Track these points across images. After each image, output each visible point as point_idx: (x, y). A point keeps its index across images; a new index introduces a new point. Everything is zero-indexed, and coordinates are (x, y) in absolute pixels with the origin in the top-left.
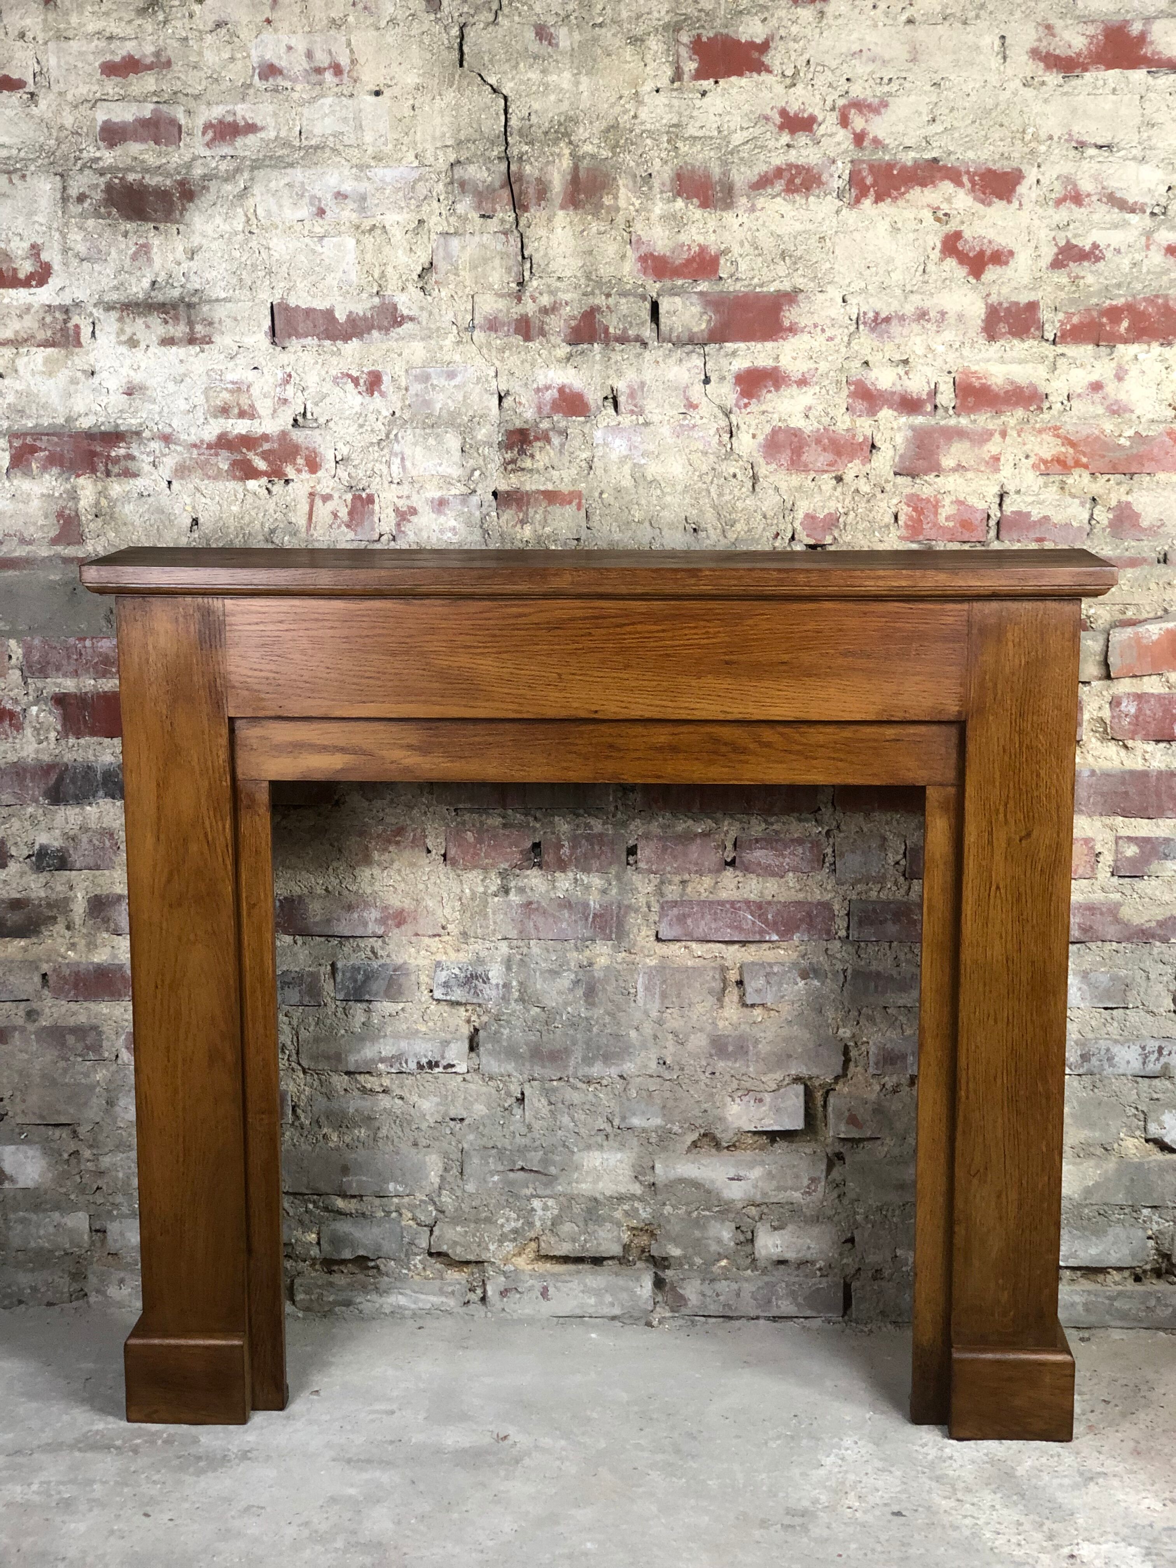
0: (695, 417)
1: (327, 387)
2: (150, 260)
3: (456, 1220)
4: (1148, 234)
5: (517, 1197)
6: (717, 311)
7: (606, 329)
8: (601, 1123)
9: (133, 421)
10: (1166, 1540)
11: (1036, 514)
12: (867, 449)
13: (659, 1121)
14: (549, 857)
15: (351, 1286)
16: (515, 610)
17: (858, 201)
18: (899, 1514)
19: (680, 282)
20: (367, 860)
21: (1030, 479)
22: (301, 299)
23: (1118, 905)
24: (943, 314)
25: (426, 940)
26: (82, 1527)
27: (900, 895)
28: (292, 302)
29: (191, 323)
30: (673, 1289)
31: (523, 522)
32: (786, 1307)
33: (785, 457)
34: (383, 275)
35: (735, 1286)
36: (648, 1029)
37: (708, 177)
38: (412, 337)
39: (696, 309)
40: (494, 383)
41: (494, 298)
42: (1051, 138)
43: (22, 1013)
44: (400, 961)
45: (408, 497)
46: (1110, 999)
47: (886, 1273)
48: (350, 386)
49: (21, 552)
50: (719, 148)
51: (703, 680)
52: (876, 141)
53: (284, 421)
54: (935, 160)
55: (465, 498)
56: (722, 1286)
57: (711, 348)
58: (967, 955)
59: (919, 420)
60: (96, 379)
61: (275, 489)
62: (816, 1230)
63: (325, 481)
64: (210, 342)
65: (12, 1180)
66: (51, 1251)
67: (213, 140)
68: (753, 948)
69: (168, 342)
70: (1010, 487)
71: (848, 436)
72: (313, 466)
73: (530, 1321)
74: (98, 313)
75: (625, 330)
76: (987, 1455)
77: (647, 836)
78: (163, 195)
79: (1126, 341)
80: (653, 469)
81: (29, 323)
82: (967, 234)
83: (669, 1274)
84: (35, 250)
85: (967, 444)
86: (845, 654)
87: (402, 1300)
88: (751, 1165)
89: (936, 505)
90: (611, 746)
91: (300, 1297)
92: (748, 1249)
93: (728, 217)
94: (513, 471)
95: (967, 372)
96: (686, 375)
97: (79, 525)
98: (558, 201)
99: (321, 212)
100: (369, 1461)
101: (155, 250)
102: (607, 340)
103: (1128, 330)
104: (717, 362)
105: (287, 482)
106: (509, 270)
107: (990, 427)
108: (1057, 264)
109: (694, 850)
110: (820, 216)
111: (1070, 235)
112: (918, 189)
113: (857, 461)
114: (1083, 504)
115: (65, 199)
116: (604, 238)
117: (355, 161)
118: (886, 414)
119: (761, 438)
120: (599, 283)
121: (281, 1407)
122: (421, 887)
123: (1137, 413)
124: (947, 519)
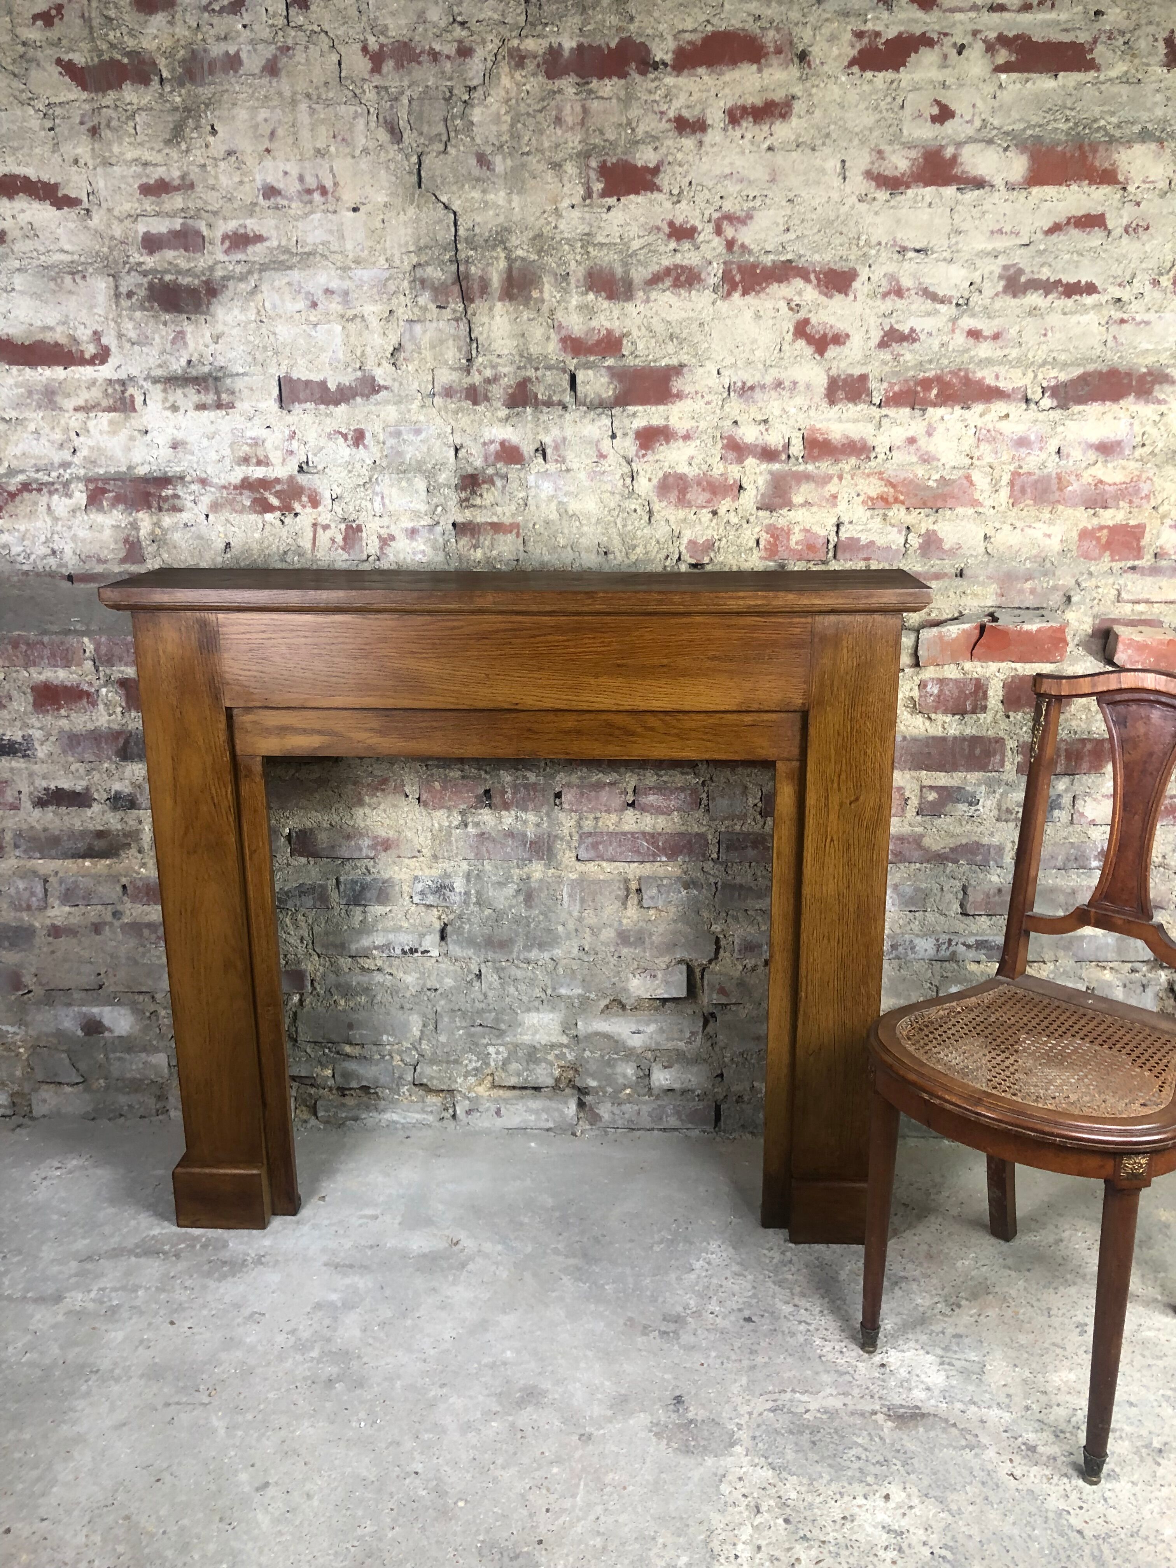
0: (605, 465)
1: (323, 442)
2: (185, 344)
3: (432, 1062)
4: (954, 320)
5: (476, 1044)
6: (620, 382)
7: (536, 395)
8: (538, 992)
9: (178, 469)
10: (955, 1348)
11: (864, 539)
12: (736, 490)
13: (580, 991)
14: (496, 800)
15: (358, 1106)
16: (450, 624)
17: (729, 294)
18: (749, 1320)
19: (592, 359)
20: (361, 803)
21: (860, 513)
22: (301, 373)
23: (922, 836)
24: (795, 383)
25: (406, 861)
26: (119, 1335)
27: (757, 828)
28: (295, 376)
29: (218, 393)
30: (591, 1109)
31: (475, 547)
32: (673, 1122)
33: (673, 496)
34: (363, 353)
35: (636, 1108)
36: (571, 926)
37: (613, 275)
38: (387, 402)
39: (605, 380)
40: (451, 439)
41: (448, 372)
42: (880, 244)
43: (109, 914)
44: (387, 876)
45: (388, 527)
46: (914, 905)
47: (746, 1098)
48: (341, 440)
49: (99, 569)
50: (621, 252)
51: (601, 680)
52: (743, 246)
53: (292, 467)
54: (790, 261)
55: (431, 527)
56: (627, 1107)
57: (616, 411)
58: (807, 890)
59: (776, 466)
60: (149, 437)
61: (286, 521)
62: (695, 1069)
63: (324, 515)
64: (233, 407)
65: (110, 1030)
66: (141, 1080)
67: (229, 248)
68: (648, 865)
69: (201, 407)
70: (845, 519)
71: (722, 479)
72: (315, 502)
73: (488, 1132)
74: (147, 385)
75: (550, 396)
76: (817, 1259)
77: (569, 785)
78: (193, 292)
79: (934, 405)
80: (573, 506)
81: (95, 394)
82: (814, 321)
83: (588, 1099)
84: (97, 336)
85: (813, 485)
86: (713, 658)
87: (395, 1117)
88: (648, 1024)
89: (788, 533)
90: (529, 730)
91: (321, 1114)
92: (646, 1081)
93: (629, 307)
94: (467, 507)
95: (813, 429)
96: (598, 432)
97: (141, 548)
98: (497, 295)
99: (314, 305)
100: (351, 1266)
101: (189, 336)
102: (537, 404)
103: (937, 396)
104: (621, 421)
105: (296, 515)
106: (460, 349)
107: (831, 472)
108: (883, 344)
109: (604, 795)
110: (700, 305)
111: (893, 321)
112: (776, 285)
113: (728, 499)
114: (900, 532)
115: (117, 295)
116: (533, 323)
117: (339, 264)
118: (751, 462)
119: (655, 481)
120: (530, 359)
121: (294, 1214)
122: (402, 822)
123: (943, 461)
124: (797, 543)
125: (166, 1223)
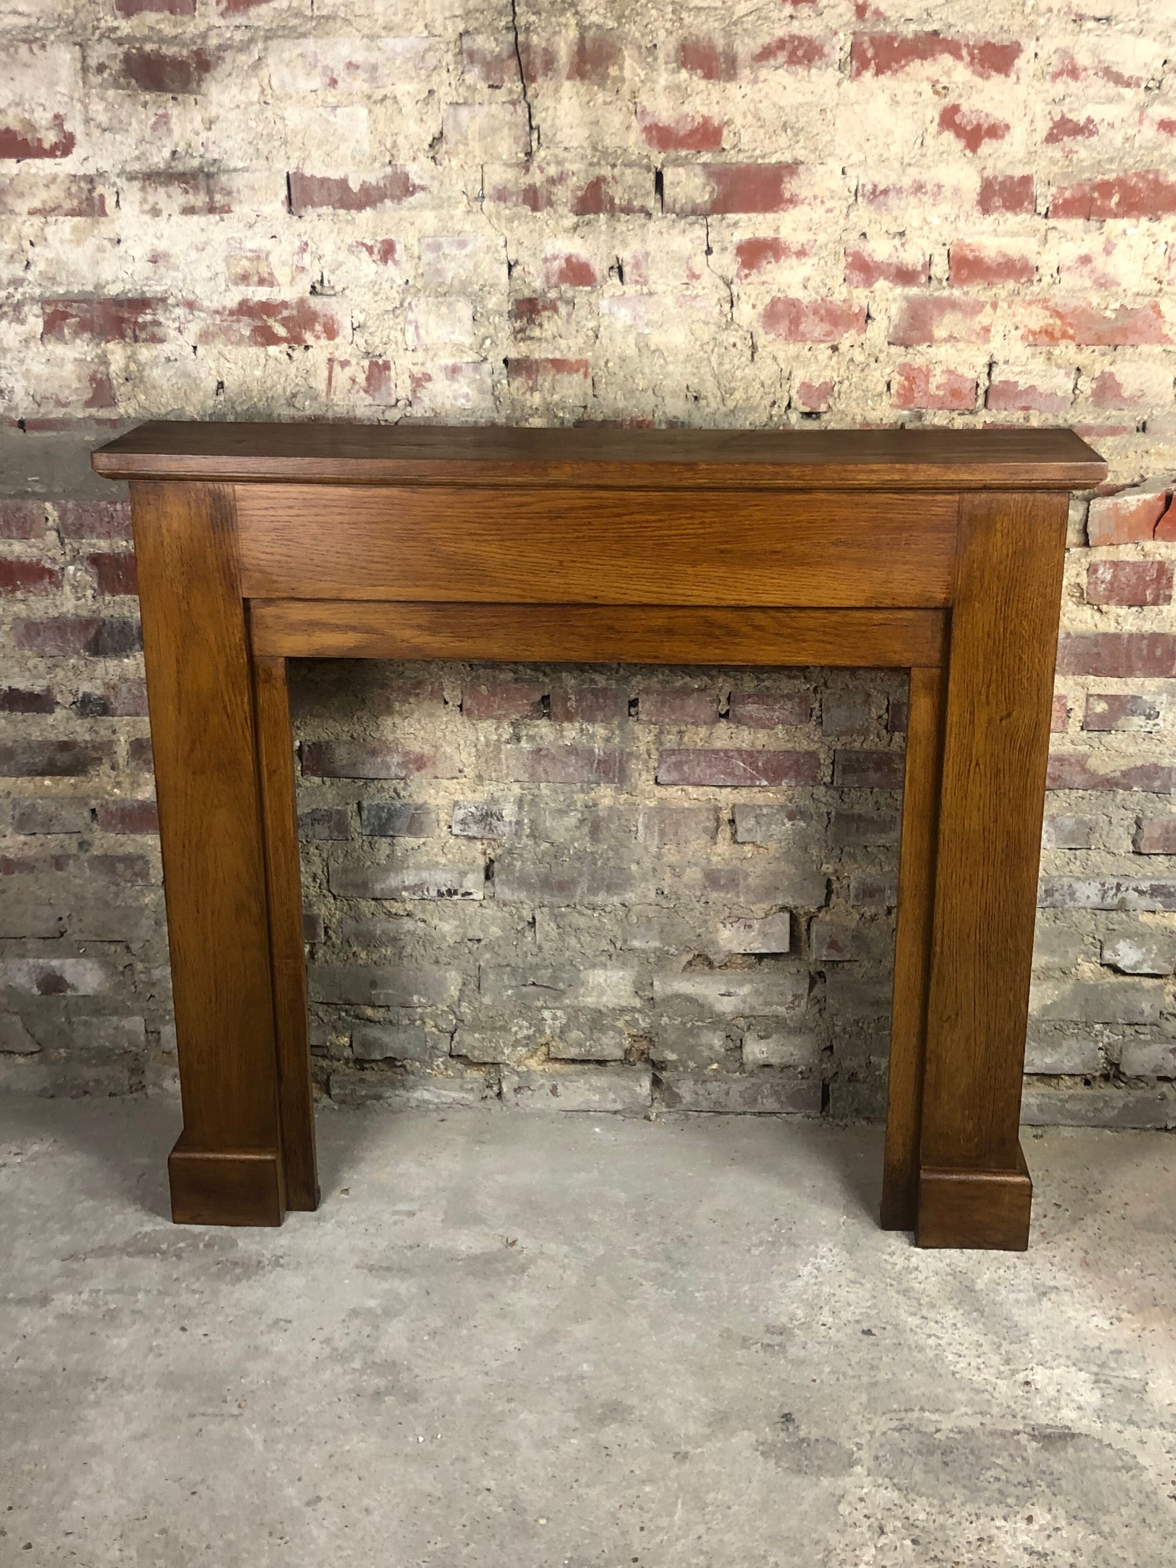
0: (697, 287)
1: (343, 256)
2: (169, 131)
3: (473, 1029)
4: (1142, 109)
5: (529, 1008)
6: (719, 183)
7: (612, 199)
8: (605, 945)
9: (158, 288)
10: (1113, 1365)
11: (1023, 383)
12: (862, 319)
13: (657, 944)
14: (557, 709)
15: (381, 1083)
16: (517, 499)
17: (858, 73)
18: (868, 1332)
19: (683, 153)
20: (389, 710)
21: (1019, 349)
22: (315, 169)
23: (1086, 756)
24: (939, 187)
25: (445, 782)
26: (124, 1343)
27: (881, 746)
28: (308, 172)
29: (210, 193)
30: (669, 1088)
31: (532, 389)
32: (770, 1104)
33: (783, 327)
34: (395, 144)
35: (725, 1087)
36: (647, 864)
37: (712, 47)
38: (423, 206)
39: (699, 181)
40: (503, 252)
41: (502, 168)
42: (1050, 10)
43: (75, 845)
44: (420, 801)
45: (423, 364)
46: (1073, 841)
47: (861, 1076)
48: (365, 254)
49: (58, 413)
50: (723, 19)
51: (699, 568)
52: (877, 13)
53: (302, 289)
54: (936, 33)
55: (477, 365)
56: (713, 1086)
57: (713, 219)
58: (945, 826)
59: (913, 291)
60: (122, 247)
61: (295, 355)
62: (798, 1040)
63: (343, 347)
64: (229, 211)
65: (74, 988)
66: (111, 1050)
67: (227, 9)
68: (744, 791)
69: (189, 210)
70: (999, 358)
71: (845, 307)
72: (331, 333)
73: (541, 1115)
74: (121, 183)
75: (630, 201)
76: (949, 1265)
77: (647, 691)
78: (180, 65)
79: (1116, 216)
80: (657, 339)
81: (56, 193)
82: (965, 108)
83: (665, 1075)
84: (58, 120)
85: (959, 316)
86: (837, 544)
87: (427, 1096)
88: (741, 984)
89: (927, 375)
90: (610, 628)
91: (334, 1092)
92: (737, 1054)
93: (732, 87)
94: (523, 340)
95: (960, 244)
96: (689, 246)
97: (111, 387)
98: (565, 72)
99: (334, 82)
100: (388, 1269)
101: (174, 120)
102: (613, 210)
103: (1118, 204)
104: (719, 233)
105: (307, 348)
106: (516, 140)
107: (982, 299)
108: (1051, 138)
109: (691, 703)
110: (822, 88)
111: (1065, 109)
112: (918, 62)
113: (853, 332)
114: (1068, 375)
115: (85, 69)
116: (611, 108)
117: (366, 31)
118: (881, 285)
119: (760, 308)
120: (605, 153)
121: (313, 1208)
122: (439, 734)
123: (1123, 286)
124: (938, 388)
125: (159, 1219)
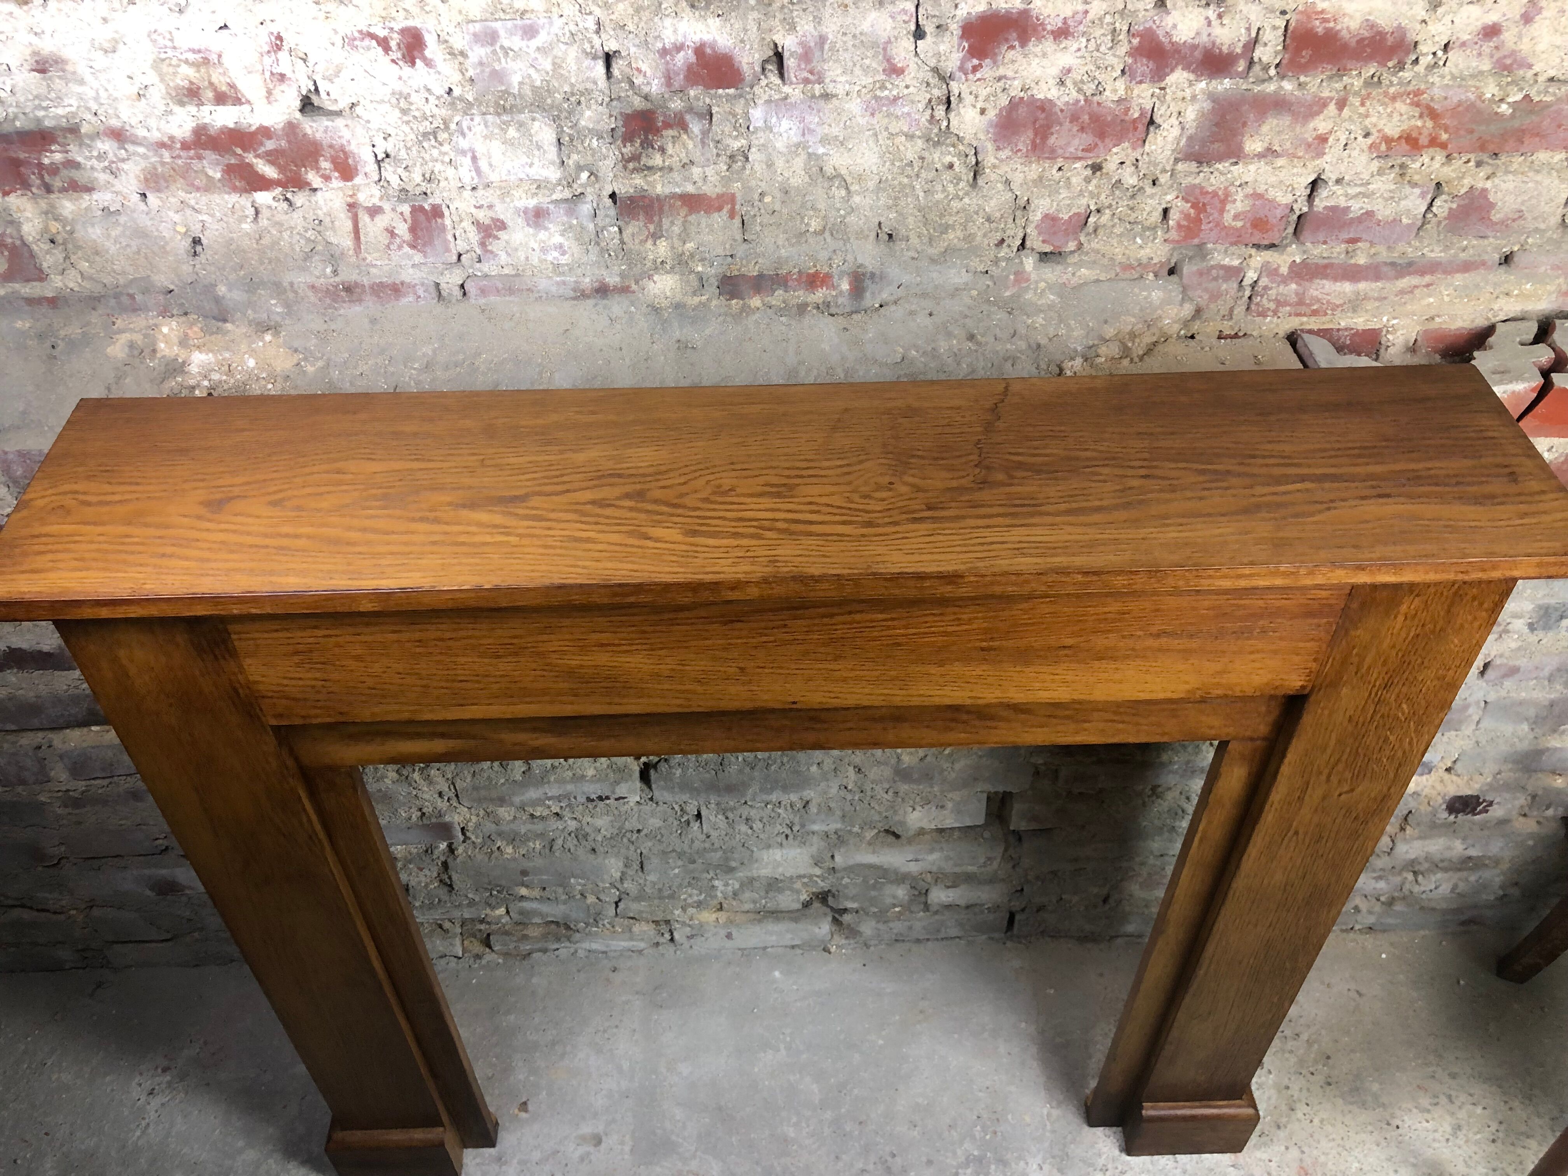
0: (898, 86)
1: (341, 53)
3: (638, 898)
5: (698, 880)
8: (780, 829)
9: (60, 111)
11: (1357, 207)
12: (1141, 128)
13: (838, 826)
21: (1361, 163)
30: (850, 927)
31: (655, 236)
32: (954, 932)
33: (1024, 141)
35: (907, 924)
36: (829, 765)
40: (596, 41)
45: (490, 207)
47: (1050, 908)
48: (377, 50)
51: (948, 668)
53: (288, 105)
55: (571, 205)
56: (896, 923)
59: (1224, 85)
61: (297, 200)
62: (988, 887)
63: (367, 188)
70: (1330, 175)
71: (1118, 110)
72: (346, 170)
73: (716, 954)
80: (836, 161)
85: (1286, 120)
87: (595, 946)
88: (932, 851)
89: (1225, 199)
91: (498, 947)
92: (923, 899)
94: (635, 170)
95: (1310, 12)
96: (889, 24)
97: (32, 255)
105: (313, 191)
107: (1326, 94)
113: (1126, 144)
114: (1422, 194)
118: (1178, 77)
119: (992, 114)
123: (1536, 69)
124: (1236, 217)
